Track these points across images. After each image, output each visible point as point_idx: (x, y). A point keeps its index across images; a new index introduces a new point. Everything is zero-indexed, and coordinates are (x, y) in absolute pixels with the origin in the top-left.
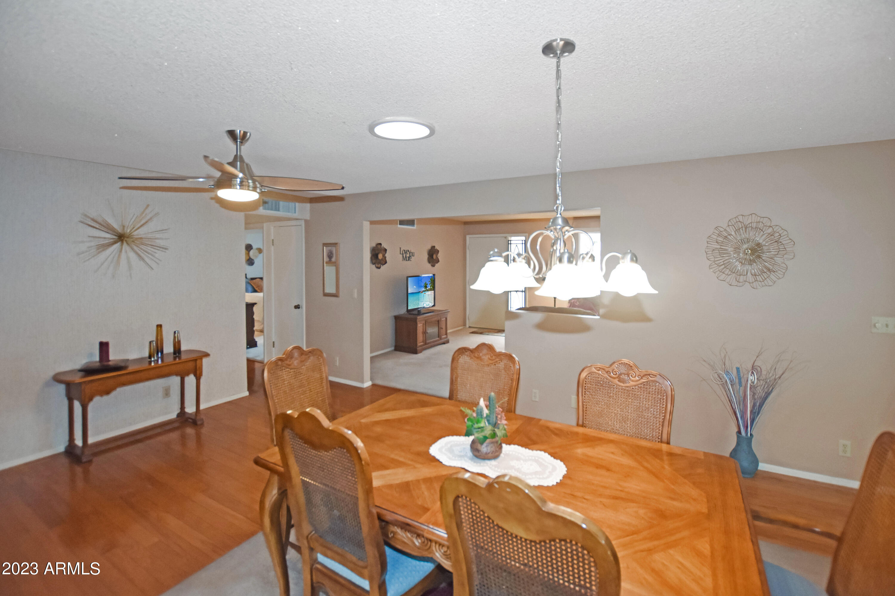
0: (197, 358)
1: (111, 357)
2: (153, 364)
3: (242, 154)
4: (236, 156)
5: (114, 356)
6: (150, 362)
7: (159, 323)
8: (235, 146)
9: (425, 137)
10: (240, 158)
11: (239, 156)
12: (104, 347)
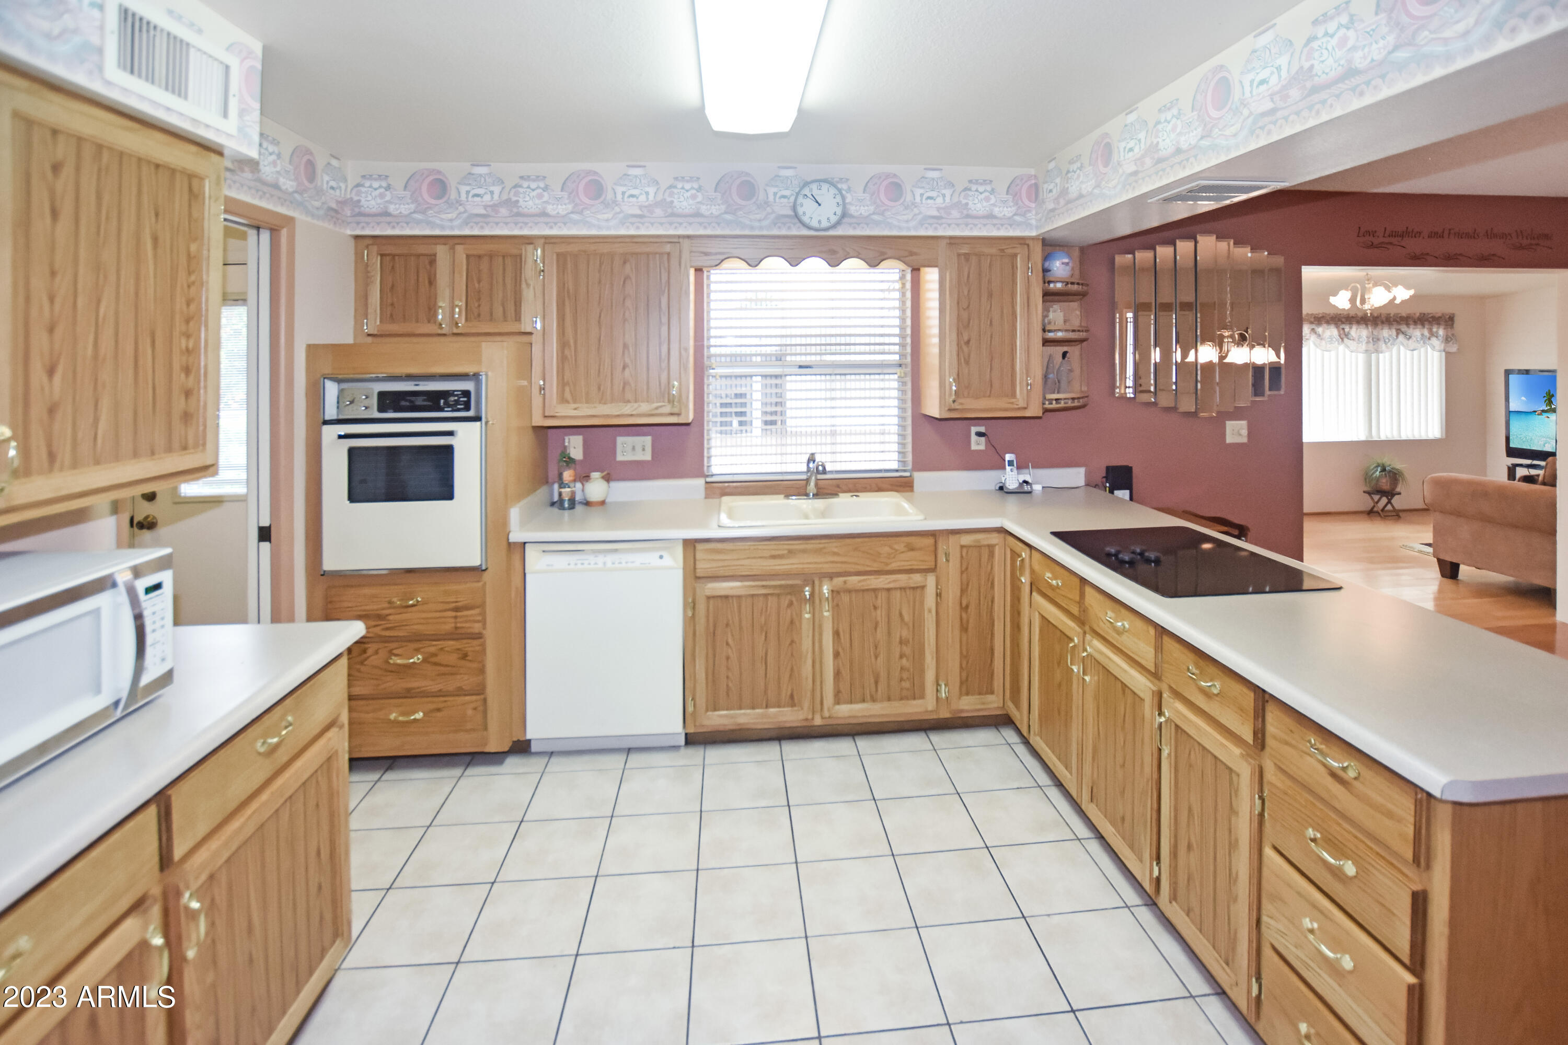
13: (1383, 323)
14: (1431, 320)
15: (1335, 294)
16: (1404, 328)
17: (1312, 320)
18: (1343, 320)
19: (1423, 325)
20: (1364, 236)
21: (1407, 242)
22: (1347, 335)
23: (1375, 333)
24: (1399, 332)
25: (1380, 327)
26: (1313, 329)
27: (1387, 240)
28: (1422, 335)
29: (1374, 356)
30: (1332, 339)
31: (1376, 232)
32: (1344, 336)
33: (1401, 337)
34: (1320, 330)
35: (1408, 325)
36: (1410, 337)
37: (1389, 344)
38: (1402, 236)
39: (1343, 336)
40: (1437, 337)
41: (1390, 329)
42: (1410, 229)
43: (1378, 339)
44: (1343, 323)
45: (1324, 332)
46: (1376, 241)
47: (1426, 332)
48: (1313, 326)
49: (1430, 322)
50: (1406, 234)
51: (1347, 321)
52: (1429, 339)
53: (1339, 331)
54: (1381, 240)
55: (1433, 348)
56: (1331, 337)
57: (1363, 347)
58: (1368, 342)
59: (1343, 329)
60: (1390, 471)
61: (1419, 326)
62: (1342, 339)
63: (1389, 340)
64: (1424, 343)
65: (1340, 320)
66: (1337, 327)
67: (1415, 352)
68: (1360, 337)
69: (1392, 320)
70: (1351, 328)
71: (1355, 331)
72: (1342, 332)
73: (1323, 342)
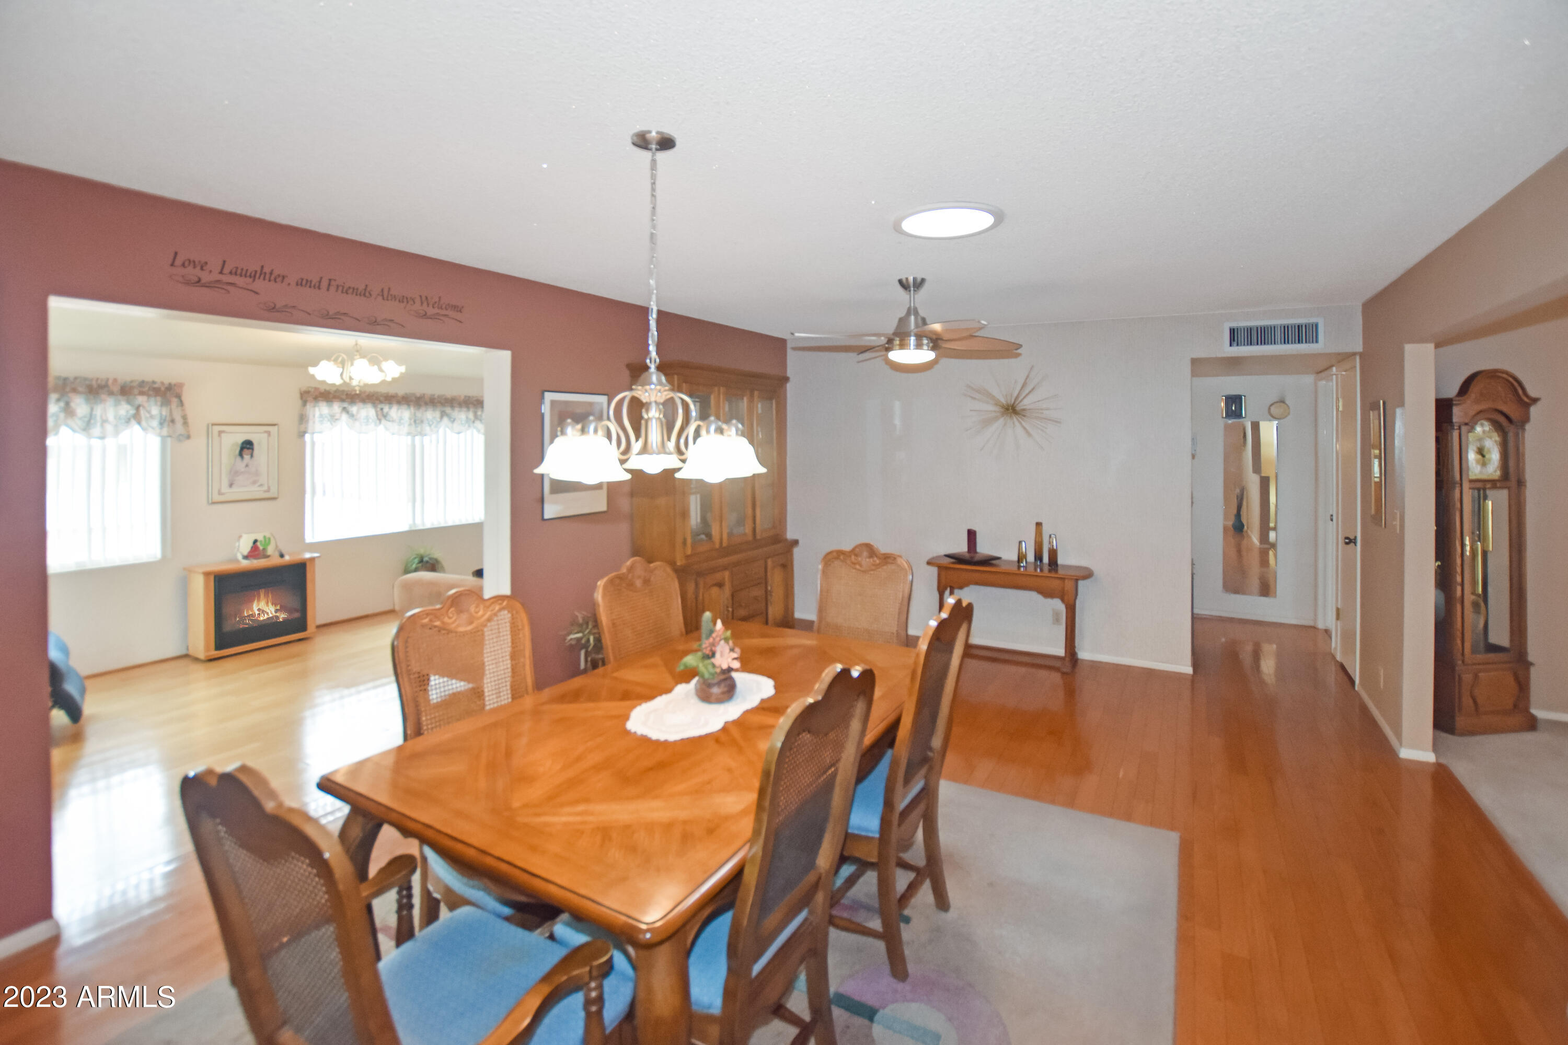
0: (1067, 577)
1: (979, 549)
2: (1022, 569)
3: (917, 306)
4: (909, 310)
5: (984, 548)
6: (1019, 567)
7: (1040, 521)
8: (908, 296)
9: (986, 229)
10: (914, 311)
11: (912, 307)
12: (972, 535)
13: (426, 404)
14: (475, 403)
15: (315, 365)
16: (448, 410)
17: (344, 397)
18: (382, 399)
19: (468, 408)
20: (183, 265)
21: (259, 285)
22: (385, 416)
23: (419, 414)
24: (443, 414)
25: (423, 409)
26: (344, 409)
27: (226, 278)
28: (467, 418)
29: (417, 438)
30: (368, 421)
31: (206, 263)
32: (382, 416)
33: (445, 419)
34: (354, 409)
35: (452, 407)
36: (454, 421)
37: (433, 427)
38: (253, 276)
39: (380, 416)
40: (481, 420)
41: (434, 410)
42: (267, 270)
43: (422, 422)
44: (381, 402)
45: (358, 412)
46: (206, 277)
47: (471, 415)
48: (345, 405)
49: (474, 405)
50: (260, 274)
51: (386, 400)
52: (474, 422)
53: (377, 412)
54: (215, 276)
55: (479, 431)
56: (367, 418)
57: (405, 429)
58: (410, 425)
59: (382, 409)
60: (427, 562)
61: (465, 409)
62: (380, 420)
63: (433, 423)
64: (469, 426)
65: (377, 399)
66: (375, 406)
67: (462, 435)
68: (401, 419)
69: (436, 401)
70: (390, 408)
71: (394, 412)
72: (379, 413)
73: (357, 424)
